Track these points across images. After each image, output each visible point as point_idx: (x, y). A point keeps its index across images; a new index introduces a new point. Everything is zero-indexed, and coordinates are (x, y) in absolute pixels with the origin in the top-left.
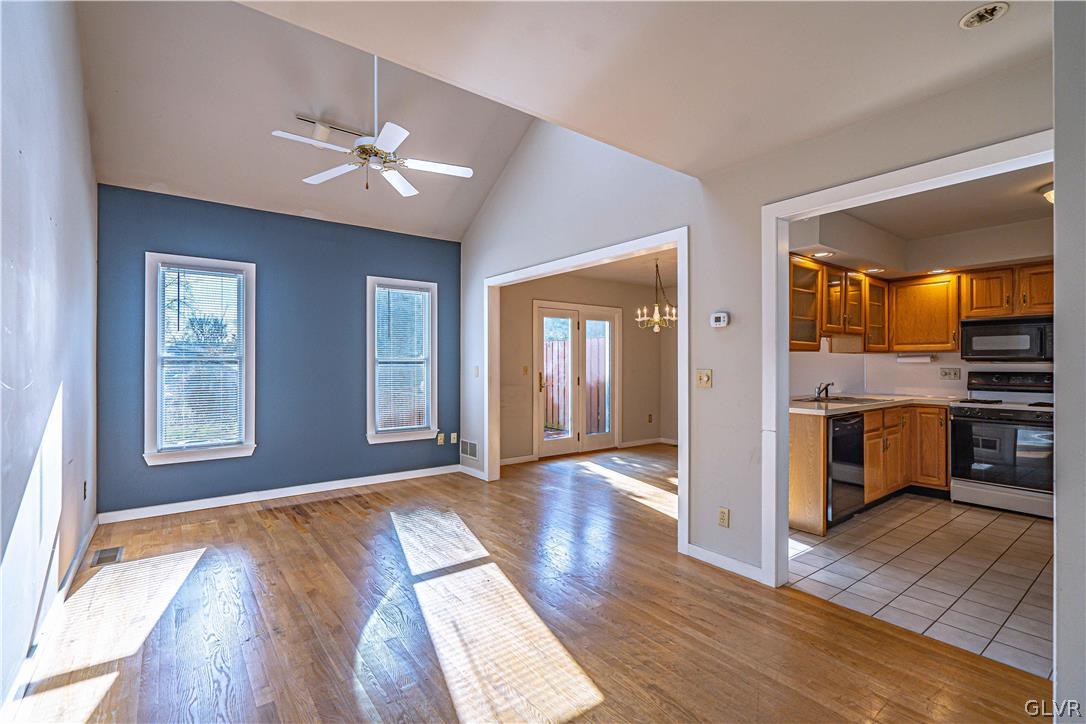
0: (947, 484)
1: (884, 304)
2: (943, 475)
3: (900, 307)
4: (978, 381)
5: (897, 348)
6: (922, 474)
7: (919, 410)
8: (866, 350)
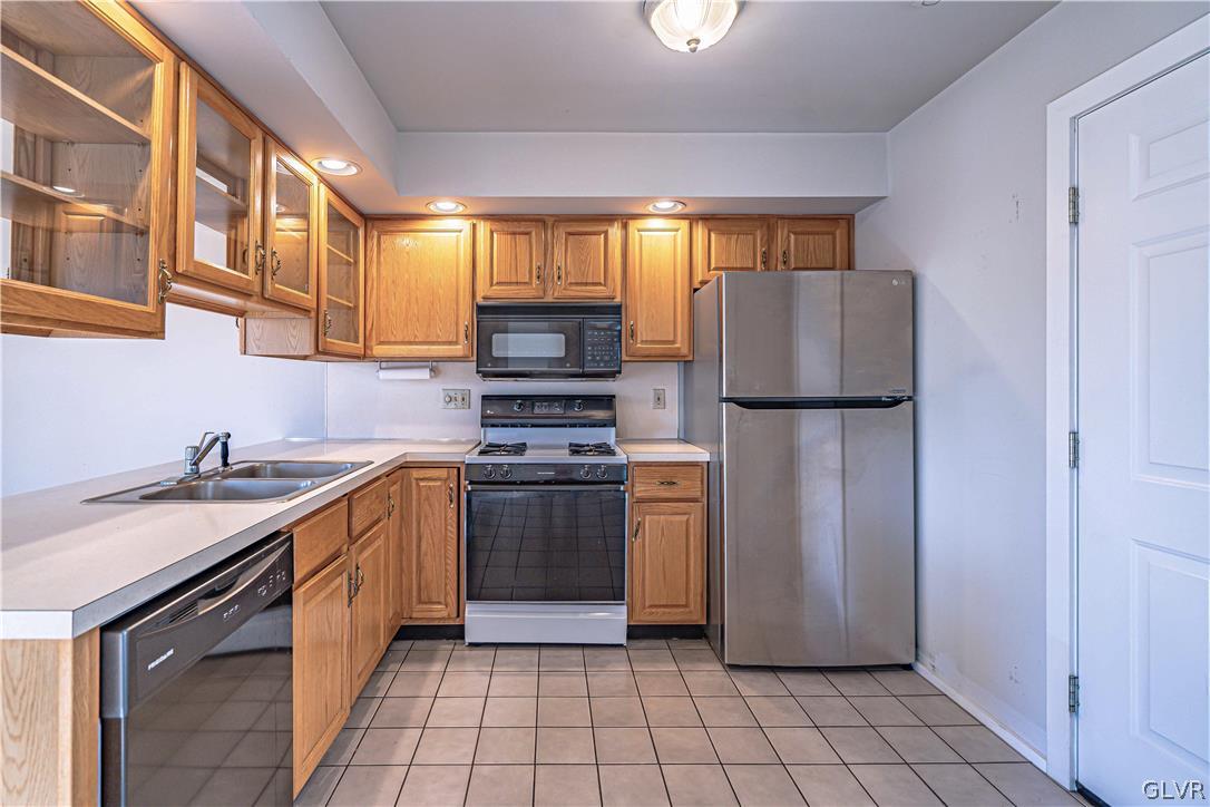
0: (459, 612)
1: (356, 262)
2: (452, 599)
3: (384, 273)
4: (497, 410)
5: (378, 350)
6: (420, 602)
7: (415, 474)
8: (321, 352)
